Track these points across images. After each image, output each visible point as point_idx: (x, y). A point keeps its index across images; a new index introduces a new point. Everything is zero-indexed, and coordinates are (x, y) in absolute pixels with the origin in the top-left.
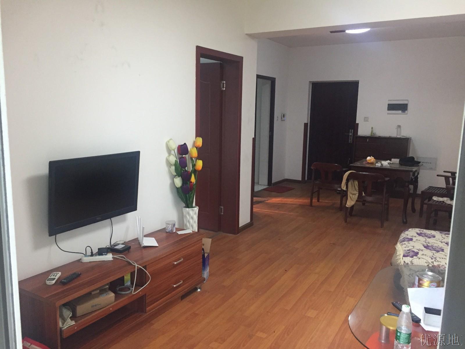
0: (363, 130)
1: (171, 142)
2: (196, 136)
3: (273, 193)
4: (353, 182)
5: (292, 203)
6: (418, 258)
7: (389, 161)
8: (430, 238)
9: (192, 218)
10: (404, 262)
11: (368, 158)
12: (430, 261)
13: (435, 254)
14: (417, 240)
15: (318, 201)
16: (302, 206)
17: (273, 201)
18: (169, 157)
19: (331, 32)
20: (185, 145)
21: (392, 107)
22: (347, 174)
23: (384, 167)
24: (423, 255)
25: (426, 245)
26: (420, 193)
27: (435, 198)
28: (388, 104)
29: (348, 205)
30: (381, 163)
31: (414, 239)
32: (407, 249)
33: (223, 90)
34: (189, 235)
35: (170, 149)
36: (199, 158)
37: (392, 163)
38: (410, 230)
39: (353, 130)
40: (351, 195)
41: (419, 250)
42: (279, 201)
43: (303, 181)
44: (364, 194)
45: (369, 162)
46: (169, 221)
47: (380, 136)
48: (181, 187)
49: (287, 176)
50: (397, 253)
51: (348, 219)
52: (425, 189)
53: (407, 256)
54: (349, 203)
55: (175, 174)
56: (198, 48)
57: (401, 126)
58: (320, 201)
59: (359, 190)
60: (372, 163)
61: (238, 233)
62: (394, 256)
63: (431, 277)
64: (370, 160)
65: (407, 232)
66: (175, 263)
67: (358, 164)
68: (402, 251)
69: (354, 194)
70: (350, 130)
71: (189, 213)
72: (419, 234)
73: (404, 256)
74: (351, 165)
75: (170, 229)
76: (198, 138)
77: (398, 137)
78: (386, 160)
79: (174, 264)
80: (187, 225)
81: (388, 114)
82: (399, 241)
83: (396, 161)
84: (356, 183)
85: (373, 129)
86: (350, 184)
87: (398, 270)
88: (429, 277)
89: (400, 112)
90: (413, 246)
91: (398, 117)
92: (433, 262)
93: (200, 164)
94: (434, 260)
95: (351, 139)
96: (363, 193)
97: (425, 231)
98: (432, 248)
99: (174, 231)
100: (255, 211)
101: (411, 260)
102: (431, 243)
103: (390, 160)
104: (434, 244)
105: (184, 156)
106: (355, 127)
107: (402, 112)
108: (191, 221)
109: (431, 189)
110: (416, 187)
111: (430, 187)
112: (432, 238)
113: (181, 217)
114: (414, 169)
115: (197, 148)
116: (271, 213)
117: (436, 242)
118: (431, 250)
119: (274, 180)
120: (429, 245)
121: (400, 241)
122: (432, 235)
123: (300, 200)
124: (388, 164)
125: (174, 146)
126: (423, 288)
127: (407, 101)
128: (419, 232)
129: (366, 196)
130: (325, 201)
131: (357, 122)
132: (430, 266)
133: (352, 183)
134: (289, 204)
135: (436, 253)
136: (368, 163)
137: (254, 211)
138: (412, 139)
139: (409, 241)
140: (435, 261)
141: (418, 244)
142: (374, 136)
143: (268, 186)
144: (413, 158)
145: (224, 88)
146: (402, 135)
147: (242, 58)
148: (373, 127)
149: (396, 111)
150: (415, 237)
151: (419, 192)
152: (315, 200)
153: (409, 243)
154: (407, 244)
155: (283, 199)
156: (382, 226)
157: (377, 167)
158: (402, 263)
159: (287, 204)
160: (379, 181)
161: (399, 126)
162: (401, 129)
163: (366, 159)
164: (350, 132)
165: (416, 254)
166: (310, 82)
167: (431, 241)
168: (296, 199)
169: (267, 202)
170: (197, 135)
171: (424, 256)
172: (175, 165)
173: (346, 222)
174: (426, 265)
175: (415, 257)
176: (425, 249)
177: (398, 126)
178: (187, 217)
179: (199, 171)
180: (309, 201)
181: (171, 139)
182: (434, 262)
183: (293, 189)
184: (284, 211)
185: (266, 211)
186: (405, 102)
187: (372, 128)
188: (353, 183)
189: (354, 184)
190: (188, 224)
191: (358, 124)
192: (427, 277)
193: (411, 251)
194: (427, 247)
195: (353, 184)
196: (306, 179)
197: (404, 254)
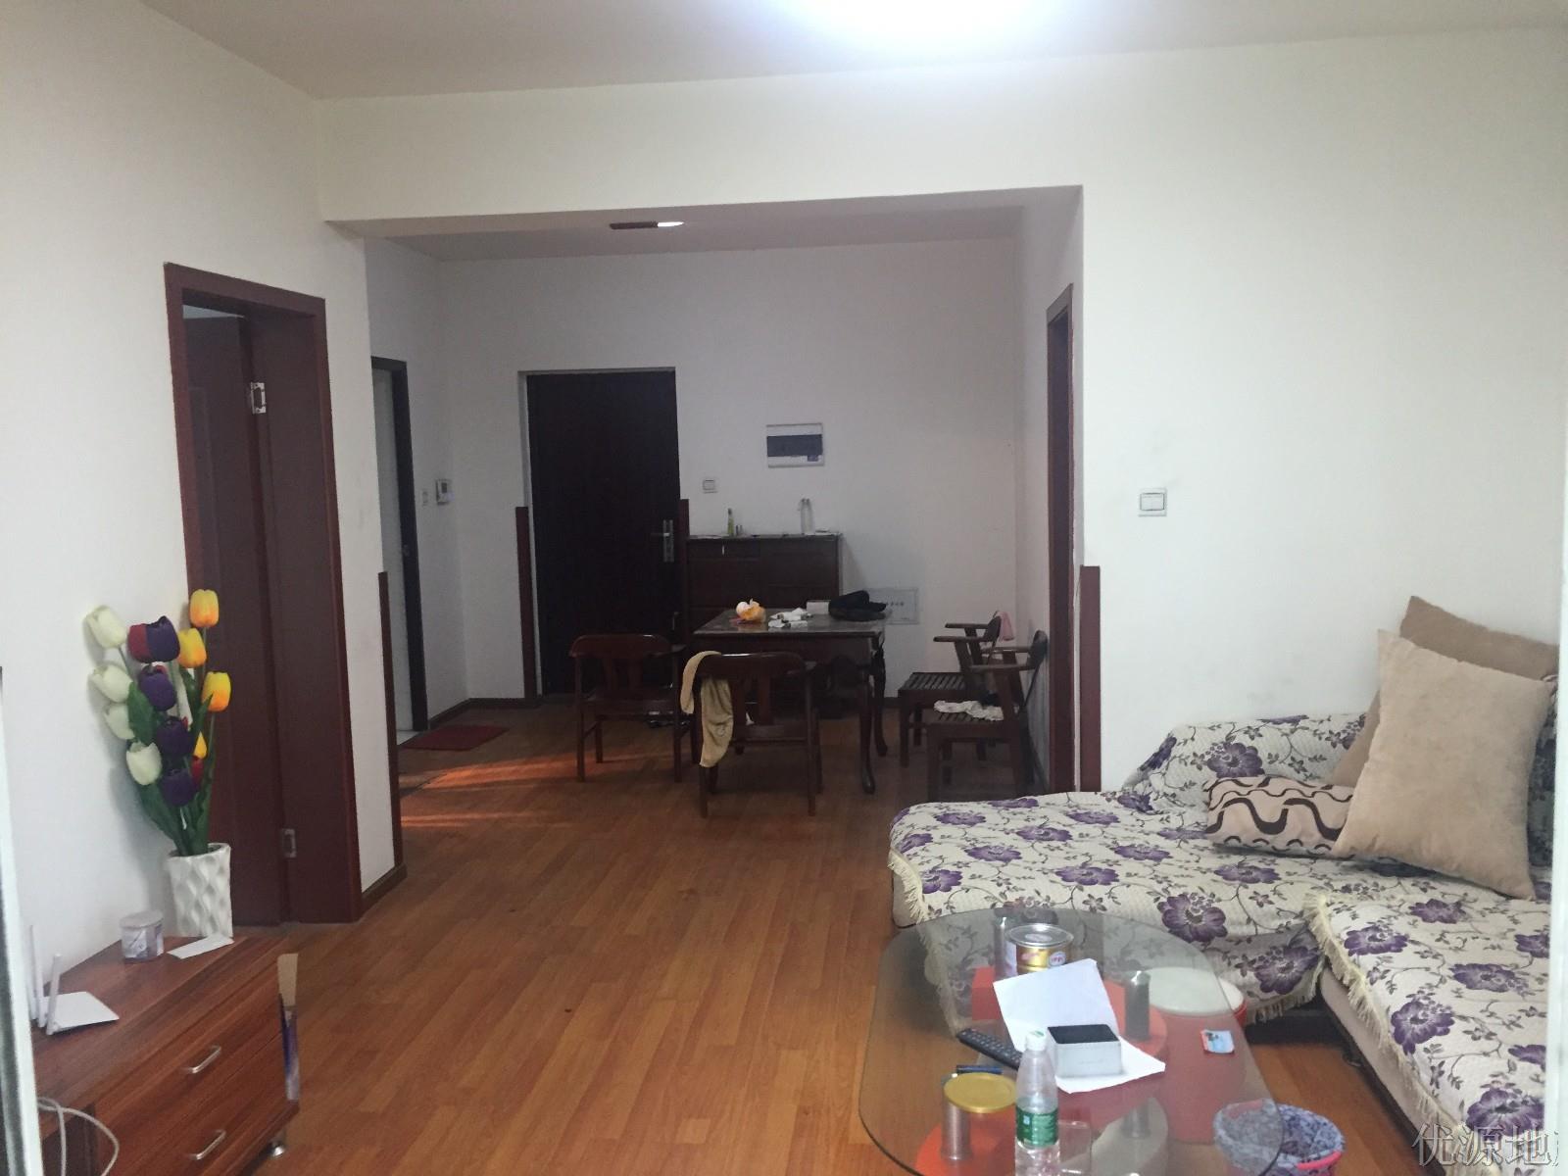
0: (705, 521)
1: (105, 618)
2: (193, 587)
3: (440, 755)
4: (716, 686)
5: (514, 778)
6: (963, 889)
7: (799, 611)
8: (972, 824)
9: (211, 890)
10: (930, 907)
11: (742, 607)
12: (996, 891)
13: (1001, 869)
14: (943, 837)
15: (599, 760)
16: (552, 784)
17: (448, 781)
18: (102, 675)
19: (614, 226)
20: (163, 623)
21: (779, 446)
22: (694, 662)
23: (797, 628)
24: (973, 877)
25: (970, 848)
26: (895, 694)
27: (942, 706)
28: (769, 439)
29: (705, 761)
30: (782, 617)
31: (935, 835)
32: (928, 867)
33: (256, 416)
34: (224, 957)
35: (103, 644)
36: (213, 664)
37: (812, 617)
38: (913, 809)
39: (671, 522)
40: (713, 728)
41: (958, 864)
42: (467, 778)
43: (530, 700)
44: (749, 721)
45: (747, 618)
46: (132, 917)
47: (757, 534)
48: (159, 782)
49: (474, 690)
50: (903, 887)
51: (712, 806)
52: (906, 682)
53: (934, 889)
54: (711, 754)
55: (129, 735)
56: (173, 272)
57: (811, 500)
58: (605, 759)
59: (733, 709)
60: (755, 622)
61: (359, 916)
62: (897, 896)
63: (1045, 938)
64: (749, 612)
65: (907, 819)
66: (195, 1070)
67: (714, 628)
68: (914, 876)
69: (719, 724)
70: (665, 522)
71: (195, 875)
72: (944, 819)
73: (926, 891)
74: (696, 632)
75: (144, 948)
76: (200, 594)
77: (809, 533)
78: (791, 606)
79: (191, 1074)
80: (193, 921)
81: (770, 467)
82: (893, 845)
83: (821, 607)
84: (725, 687)
85: (734, 514)
86: (704, 692)
87: (916, 938)
88: (1042, 937)
89: (803, 459)
90: (941, 857)
91: (796, 472)
92: (1003, 894)
93: (220, 686)
94: (1004, 888)
95: (669, 550)
96: (748, 717)
97: (955, 807)
98: (989, 852)
99: (160, 951)
100: (409, 828)
101: (946, 901)
102: (980, 840)
103: (804, 607)
104: (988, 840)
105: (155, 664)
106: (679, 511)
107: (809, 460)
108: (207, 901)
109: (920, 679)
110: (881, 680)
111: (917, 677)
112: (979, 824)
113: (164, 893)
114: (875, 627)
115: (200, 630)
116: (456, 825)
117: (992, 833)
118: (990, 860)
119: (434, 708)
120: (978, 846)
121: (897, 848)
122: (975, 817)
123: (541, 766)
124: (803, 618)
125: (117, 633)
126: (1032, 972)
127: (819, 427)
128: (939, 812)
129: (755, 724)
130: (621, 759)
131: (682, 497)
132: (999, 905)
133: (711, 692)
134: (506, 783)
135: (1003, 866)
136: (745, 623)
137: (402, 824)
138: (845, 536)
139: (923, 844)
140: (1009, 889)
141: (948, 848)
142: (740, 537)
143: (416, 733)
144: (862, 596)
145: (260, 407)
146: (818, 528)
147: (321, 302)
148: (730, 507)
149: (793, 458)
150: (935, 828)
151: (891, 691)
152: (589, 759)
153: (927, 851)
154: (923, 853)
155: (480, 771)
156: (812, 811)
157: (775, 630)
158: (925, 911)
159: (498, 783)
160: (790, 672)
161: (806, 503)
162: (810, 509)
163: (731, 610)
164: (665, 527)
165: (956, 878)
166: (521, 373)
167: (978, 832)
168: (526, 763)
169: (428, 786)
170: (195, 584)
171: (978, 880)
172: (130, 702)
173: (704, 813)
174: (988, 905)
175: (955, 888)
176: (972, 859)
177: (803, 500)
178: (187, 891)
179: (217, 713)
180: (575, 763)
181: (102, 608)
182: (1007, 893)
183: (500, 732)
184: (498, 811)
185: (434, 821)
186: (815, 431)
187: (730, 512)
188: (714, 689)
189: (717, 691)
190: (195, 916)
191: (687, 501)
192: (1036, 939)
193: (942, 871)
194: (975, 853)
195: (715, 692)
196: (540, 691)
197: (923, 885)
